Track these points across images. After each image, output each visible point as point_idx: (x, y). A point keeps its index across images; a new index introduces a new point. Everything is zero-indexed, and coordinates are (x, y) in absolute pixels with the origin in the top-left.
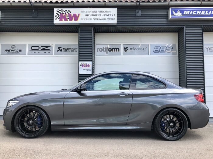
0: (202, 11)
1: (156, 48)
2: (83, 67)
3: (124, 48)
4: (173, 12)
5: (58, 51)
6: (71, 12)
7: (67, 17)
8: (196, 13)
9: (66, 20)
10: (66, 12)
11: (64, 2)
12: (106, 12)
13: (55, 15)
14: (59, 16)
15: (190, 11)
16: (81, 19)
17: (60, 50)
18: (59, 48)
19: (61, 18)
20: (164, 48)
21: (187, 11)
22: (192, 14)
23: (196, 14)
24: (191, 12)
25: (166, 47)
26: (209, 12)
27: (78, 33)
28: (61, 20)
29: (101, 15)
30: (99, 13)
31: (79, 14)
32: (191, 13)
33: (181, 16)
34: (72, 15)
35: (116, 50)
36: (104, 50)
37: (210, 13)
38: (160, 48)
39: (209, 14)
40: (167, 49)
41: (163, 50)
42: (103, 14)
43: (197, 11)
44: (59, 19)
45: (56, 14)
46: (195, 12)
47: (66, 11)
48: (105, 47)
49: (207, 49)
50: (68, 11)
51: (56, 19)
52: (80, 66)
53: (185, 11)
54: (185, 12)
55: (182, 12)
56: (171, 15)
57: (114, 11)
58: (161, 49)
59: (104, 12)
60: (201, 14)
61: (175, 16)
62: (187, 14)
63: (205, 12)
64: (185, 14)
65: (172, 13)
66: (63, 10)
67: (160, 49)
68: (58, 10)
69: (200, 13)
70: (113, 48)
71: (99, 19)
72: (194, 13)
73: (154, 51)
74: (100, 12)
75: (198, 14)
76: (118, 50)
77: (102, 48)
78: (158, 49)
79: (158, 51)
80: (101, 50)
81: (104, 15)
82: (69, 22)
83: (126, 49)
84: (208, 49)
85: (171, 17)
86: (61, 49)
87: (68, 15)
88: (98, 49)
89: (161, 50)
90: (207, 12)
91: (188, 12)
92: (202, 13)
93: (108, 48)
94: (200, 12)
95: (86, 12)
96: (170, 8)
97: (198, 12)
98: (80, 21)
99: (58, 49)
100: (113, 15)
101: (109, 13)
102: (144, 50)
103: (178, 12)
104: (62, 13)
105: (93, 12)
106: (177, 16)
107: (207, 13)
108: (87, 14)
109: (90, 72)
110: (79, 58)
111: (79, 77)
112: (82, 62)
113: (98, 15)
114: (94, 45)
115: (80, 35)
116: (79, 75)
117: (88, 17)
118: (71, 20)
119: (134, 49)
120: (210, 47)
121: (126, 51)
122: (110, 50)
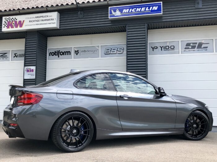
1: (107, 50)
2: (27, 72)
3: (75, 51)
4: (112, 11)
5: (14, 57)
6: (16, 20)
7: (13, 24)
8: (136, 10)
9: (12, 27)
10: (13, 20)
11: (11, 10)
12: (47, 16)
13: (3, 23)
14: (6, 24)
15: (130, 9)
16: (26, 25)
17: (16, 56)
18: (15, 54)
19: (9, 25)
20: (115, 49)
21: (126, 9)
22: (132, 12)
23: (136, 12)
24: (131, 9)
25: (118, 49)
26: (149, 8)
28: (8, 27)
29: (43, 20)
30: (41, 18)
31: (23, 21)
32: (130, 11)
33: (120, 15)
34: (18, 22)
35: (67, 53)
36: (56, 54)
37: (151, 9)
38: (111, 49)
39: (149, 10)
40: (118, 50)
42: (45, 18)
44: (6, 27)
45: (5, 22)
46: (134, 10)
47: (13, 18)
48: (57, 51)
49: (162, 48)
50: (14, 19)
51: (4, 27)
52: (25, 71)
54: (125, 11)
55: (121, 11)
56: (109, 15)
57: (55, 15)
58: (112, 51)
59: (46, 16)
60: (141, 11)
62: (126, 13)
63: (146, 9)
64: (124, 13)
65: (111, 13)
66: (10, 18)
67: (111, 51)
68: (6, 18)
70: (65, 52)
71: (41, 24)
72: (133, 10)
73: (105, 53)
74: (42, 17)
75: (138, 11)
76: (69, 53)
77: (54, 52)
80: (53, 54)
81: (46, 20)
82: (15, 29)
83: (77, 52)
86: (17, 55)
87: (14, 22)
88: (50, 53)
89: (112, 52)
90: (147, 8)
91: (128, 10)
92: (142, 10)
94: (140, 8)
95: (30, 18)
96: (109, 7)
97: (138, 9)
98: (25, 27)
99: (14, 56)
100: (54, 19)
101: (51, 18)
102: (95, 52)
103: (117, 11)
104: (9, 21)
105: (36, 17)
106: (115, 15)
107: (147, 9)
108: (31, 20)
109: (34, 77)
110: (25, 63)
111: (24, 82)
112: (27, 67)
113: (40, 21)
114: (47, 49)
115: (26, 41)
116: (24, 80)
117: (31, 23)
118: (16, 27)
119: (85, 51)
120: (165, 46)
121: (77, 54)
122: (61, 53)
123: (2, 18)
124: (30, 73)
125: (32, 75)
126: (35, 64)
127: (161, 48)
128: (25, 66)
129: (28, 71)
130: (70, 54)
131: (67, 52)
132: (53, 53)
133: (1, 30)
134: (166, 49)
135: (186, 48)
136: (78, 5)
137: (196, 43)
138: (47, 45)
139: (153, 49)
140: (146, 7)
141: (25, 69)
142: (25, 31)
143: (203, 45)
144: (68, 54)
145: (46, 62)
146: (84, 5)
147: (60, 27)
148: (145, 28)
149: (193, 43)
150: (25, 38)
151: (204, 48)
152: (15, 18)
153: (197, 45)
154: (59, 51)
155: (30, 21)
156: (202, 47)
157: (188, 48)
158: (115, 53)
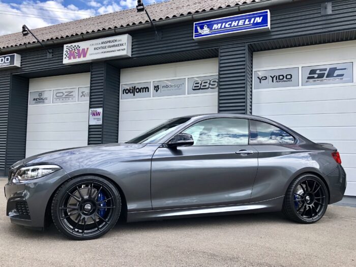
0: (239, 20)
1: (196, 83)
2: (93, 116)
3: (155, 87)
4: (198, 28)
5: (81, 96)
7: (75, 54)
8: (231, 24)
9: (74, 58)
10: (75, 48)
11: (74, 36)
12: (116, 41)
13: (65, 53)
14: (68, 54)
15: (222, 23)
16: (90, 54)
17: (83, 95)
18: (82, 92)
19: (71, 55)
20: (207, 82)
21: (217, 24)
22: (225, 27)
23: (231, 27)
24: (224, 24)
25: (210, 81)
26: (250, 21)
27: (90, 73)
28: (70, 58)
29: (110, 47)
30: (109, 44)
31: (88, 49)
32: (223, 27)
33: (209, 33)
34: (81, 51)
35: (144, 90)
36: (131, 91)
37: (252, 22)
38: (202, 82)
39: (250, 24)
40: (211, 83)
41: (206, 86)
42: (113, 44)
43: (232, 21)
44: (68, 57)
45: (66, 51)
46: (229, 25)
47: (75, 46)
48: (132, 87)
49: (273, 78)
51: (65, 58)
52: (90, 115)
53: (215, 24)
54: (215, 26)
55: (210, 26)
56: (194, 34)
57: (125, 39)
58: (203, 84)
59: (114, 41)
60: (238, 25)
61: (200, 34)
62: (218, 29)
63: (245, 22)
64: (215, 29)
65: (196, 31)
66: (72, 46)
67: (201, 84)
68: (68, 46)
69: (236, 24)
70: (141, 88)
71: (108, 52)
72: (227, 26)
73: (194, 88)
74: (109, 42)
75: (234, 26)
76: (147, 89)
77: (129, 89)
78: (199, 85)
79: (198, 87)
80: (127, 91)
81: (114, 46)
82: (77, 60)
83: (157, 88)
84: (275, 78)
85: (195, 37)
86: (84, 93)
87: (76, 51)
88: (124, 90)
89: (203, 86)
90: (247, 20)
91: (220, 25)
92: (240, 24)
93: (136, 88)
94: (237, 22)
96: (194, 23)
97: (234, 22)
98: (89, 57)
100: (124, 44)
101: (120, 43)
102: (180, 88)
103: (204, 28)
104: (71, 49)
105: (102, 43)
106: (203, 34)
107: (247, 22)
108: (96, 46)
109: (100, 122)
110: (90, 105)
111: (89, 129)
112: (92, 109)
113: (107, 47)
114: (119, 85)
115: (91, 75)
116: (89, 126)
117: (96, 51)
118: (79, 57)
119: (167, 86)
120: (277, 75)
121: (157, 91)
122: (138, 90)
123: (63, 47)
124: (96, 117)
125: (98, 120)
126: (101, 105)
127: (271, 79)
128: (90, 108)
129: (94, 114)
130: (148, 91)
131: (144, 88)
132: (127, 89)
133: (62, 62)
134: (279, 79)
135: (309, 78)
136: (154, 23)
137: (325, 70)
138: (119, 79)
139: (260, 79)
140: (245, 19)
141: (90, 111)
142: (91, 61)
143: (336, 71)
144: (146, 91)
145: (119, 102)
146: (161, 23)
147: (132, 55)
148: (245, 50)
149: (321, 70)
150: (89, 71)
151: (338, 76)
152: (78, 46)
153: (326, 73)
154: (135, 87)
155: (95, 49)
156: (335, 75)
157: (313, 78)
158: (207, 87)
